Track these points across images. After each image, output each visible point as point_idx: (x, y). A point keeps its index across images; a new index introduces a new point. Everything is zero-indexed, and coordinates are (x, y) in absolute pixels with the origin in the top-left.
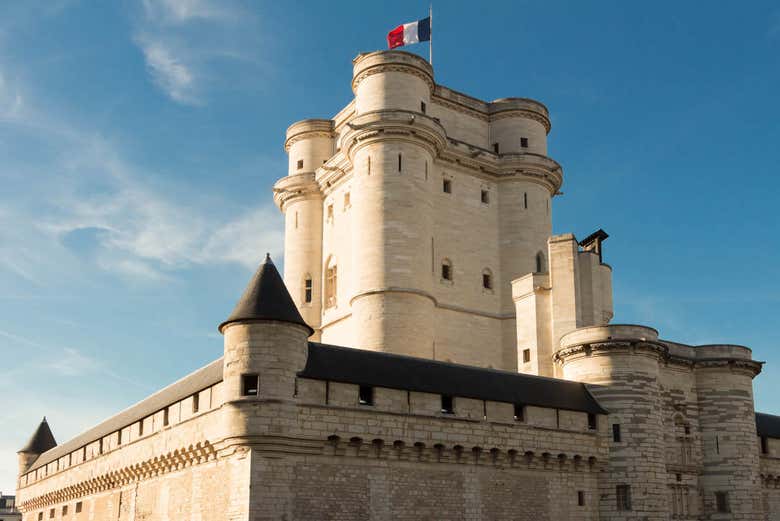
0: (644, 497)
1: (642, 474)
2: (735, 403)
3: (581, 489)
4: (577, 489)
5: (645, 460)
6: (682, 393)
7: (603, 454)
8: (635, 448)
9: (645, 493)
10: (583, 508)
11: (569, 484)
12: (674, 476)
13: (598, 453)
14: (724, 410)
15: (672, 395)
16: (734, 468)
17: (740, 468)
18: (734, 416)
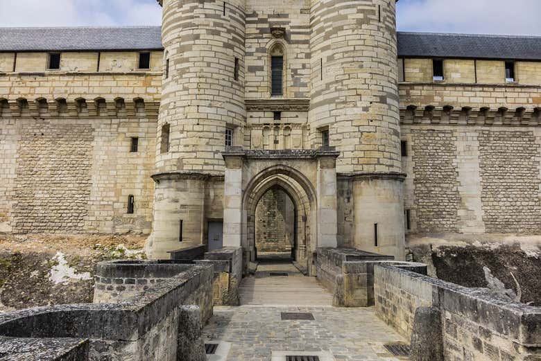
0: (182, 136)
1: (182, 109)
2: (342, 12)
3: (135, 135)
4: (129, 135)
5: (186, 92)
6: (286, 16)
7: (153, 94)
8: (177, 81)
9: (182, 132)
10: (134, 154)
11: (121, 130)
12: (272, 114)
13: (147, 93)
14: (329, 24)
15: (270, 20)
16: (336, 94)
17: (343, 93)
18: (341, 28)
